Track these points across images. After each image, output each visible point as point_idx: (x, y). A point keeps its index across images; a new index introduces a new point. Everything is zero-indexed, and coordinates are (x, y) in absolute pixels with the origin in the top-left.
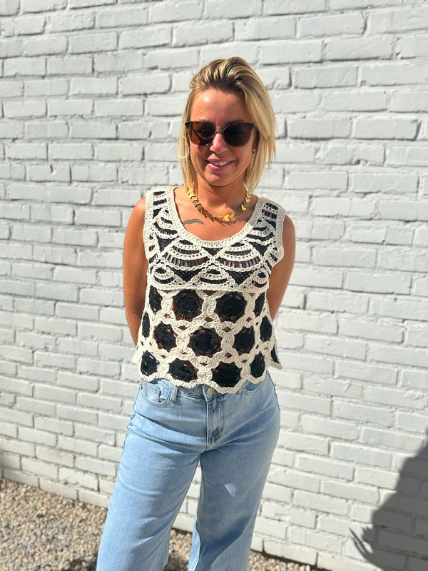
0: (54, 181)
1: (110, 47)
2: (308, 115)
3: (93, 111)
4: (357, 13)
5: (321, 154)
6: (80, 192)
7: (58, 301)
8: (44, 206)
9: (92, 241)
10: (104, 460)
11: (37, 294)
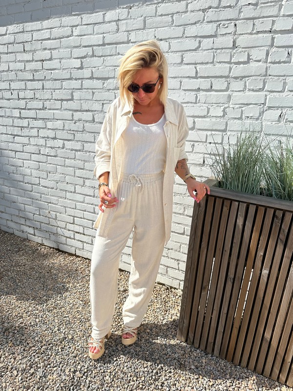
0: (13, 99)
1: (30, 40)
2: (100, 68)
3: (25, 68)
4: (115, 23)
5: (105, 85)
6: (22, 103)
7: (16, 151)
8: (10, 109)
9: (27, 125)
10: (36, 221)
11: (9, 149)
